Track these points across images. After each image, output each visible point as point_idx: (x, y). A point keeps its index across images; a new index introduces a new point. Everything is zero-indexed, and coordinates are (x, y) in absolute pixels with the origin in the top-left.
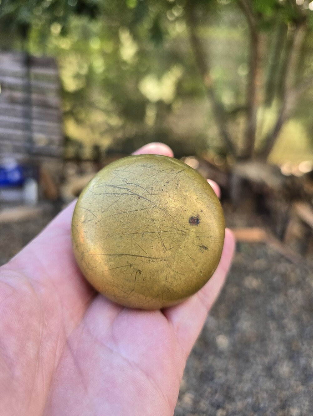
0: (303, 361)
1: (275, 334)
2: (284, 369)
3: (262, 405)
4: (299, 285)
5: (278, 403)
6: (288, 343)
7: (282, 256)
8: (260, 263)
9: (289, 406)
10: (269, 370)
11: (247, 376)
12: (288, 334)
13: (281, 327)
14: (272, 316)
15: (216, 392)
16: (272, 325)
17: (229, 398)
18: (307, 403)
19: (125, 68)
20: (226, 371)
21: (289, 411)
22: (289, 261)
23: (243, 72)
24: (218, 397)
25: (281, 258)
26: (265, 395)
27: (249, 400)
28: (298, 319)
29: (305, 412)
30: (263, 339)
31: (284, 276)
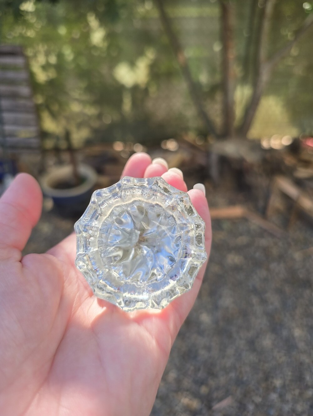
0: (285, 333)
1: (258, 309)
2: (267, 342)
3: (245, 378)
4: (281, 258)
5: (261, 375)
6: (270, 316)
7: (265, 231)
8: (243, 240)
9: (273, 378)
10: (252, 344)
11: (230, 351)
12: (271, 307)
13: (264, 301)
14: (255, 291)
15: (199, 369)
16: (255, 300)
17: (212, 374)
18: (290, 373)
19: (96, 54)
20: (208, 349)
21: (272, 383)
22: (272, 235)
23: (217, 48)
24: (201, 374)
25: (263, 233)
26: (248, 369)
27: (233, 375)
28: (280, 291)
29: (287, 382)
30: (245, 314)
31: (266, 250)
